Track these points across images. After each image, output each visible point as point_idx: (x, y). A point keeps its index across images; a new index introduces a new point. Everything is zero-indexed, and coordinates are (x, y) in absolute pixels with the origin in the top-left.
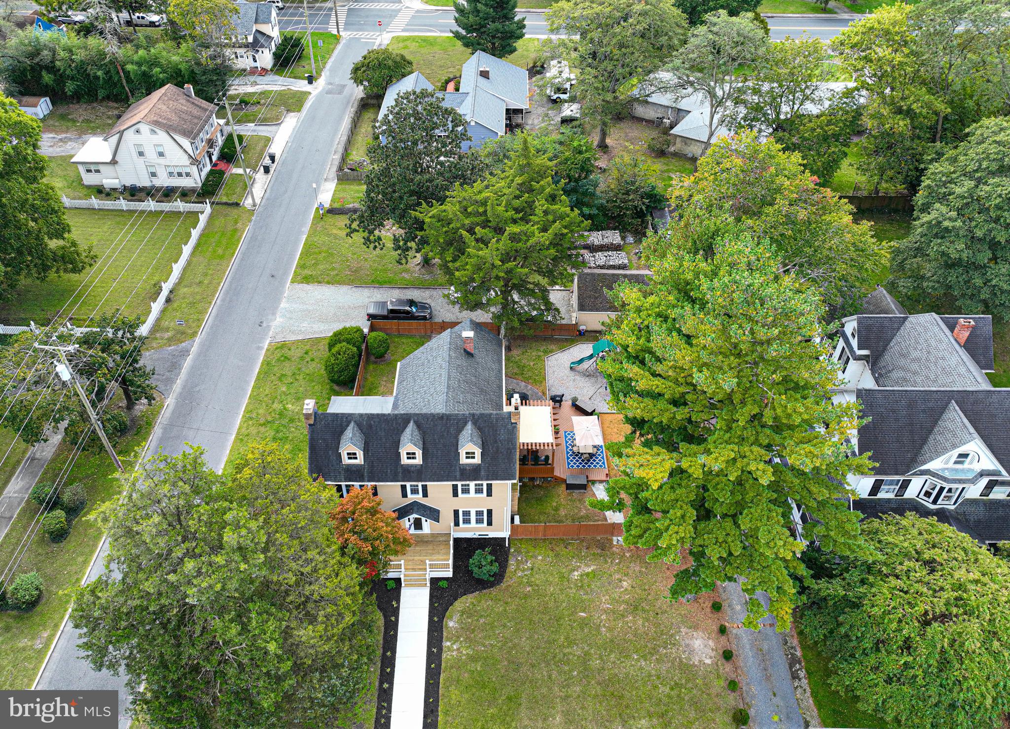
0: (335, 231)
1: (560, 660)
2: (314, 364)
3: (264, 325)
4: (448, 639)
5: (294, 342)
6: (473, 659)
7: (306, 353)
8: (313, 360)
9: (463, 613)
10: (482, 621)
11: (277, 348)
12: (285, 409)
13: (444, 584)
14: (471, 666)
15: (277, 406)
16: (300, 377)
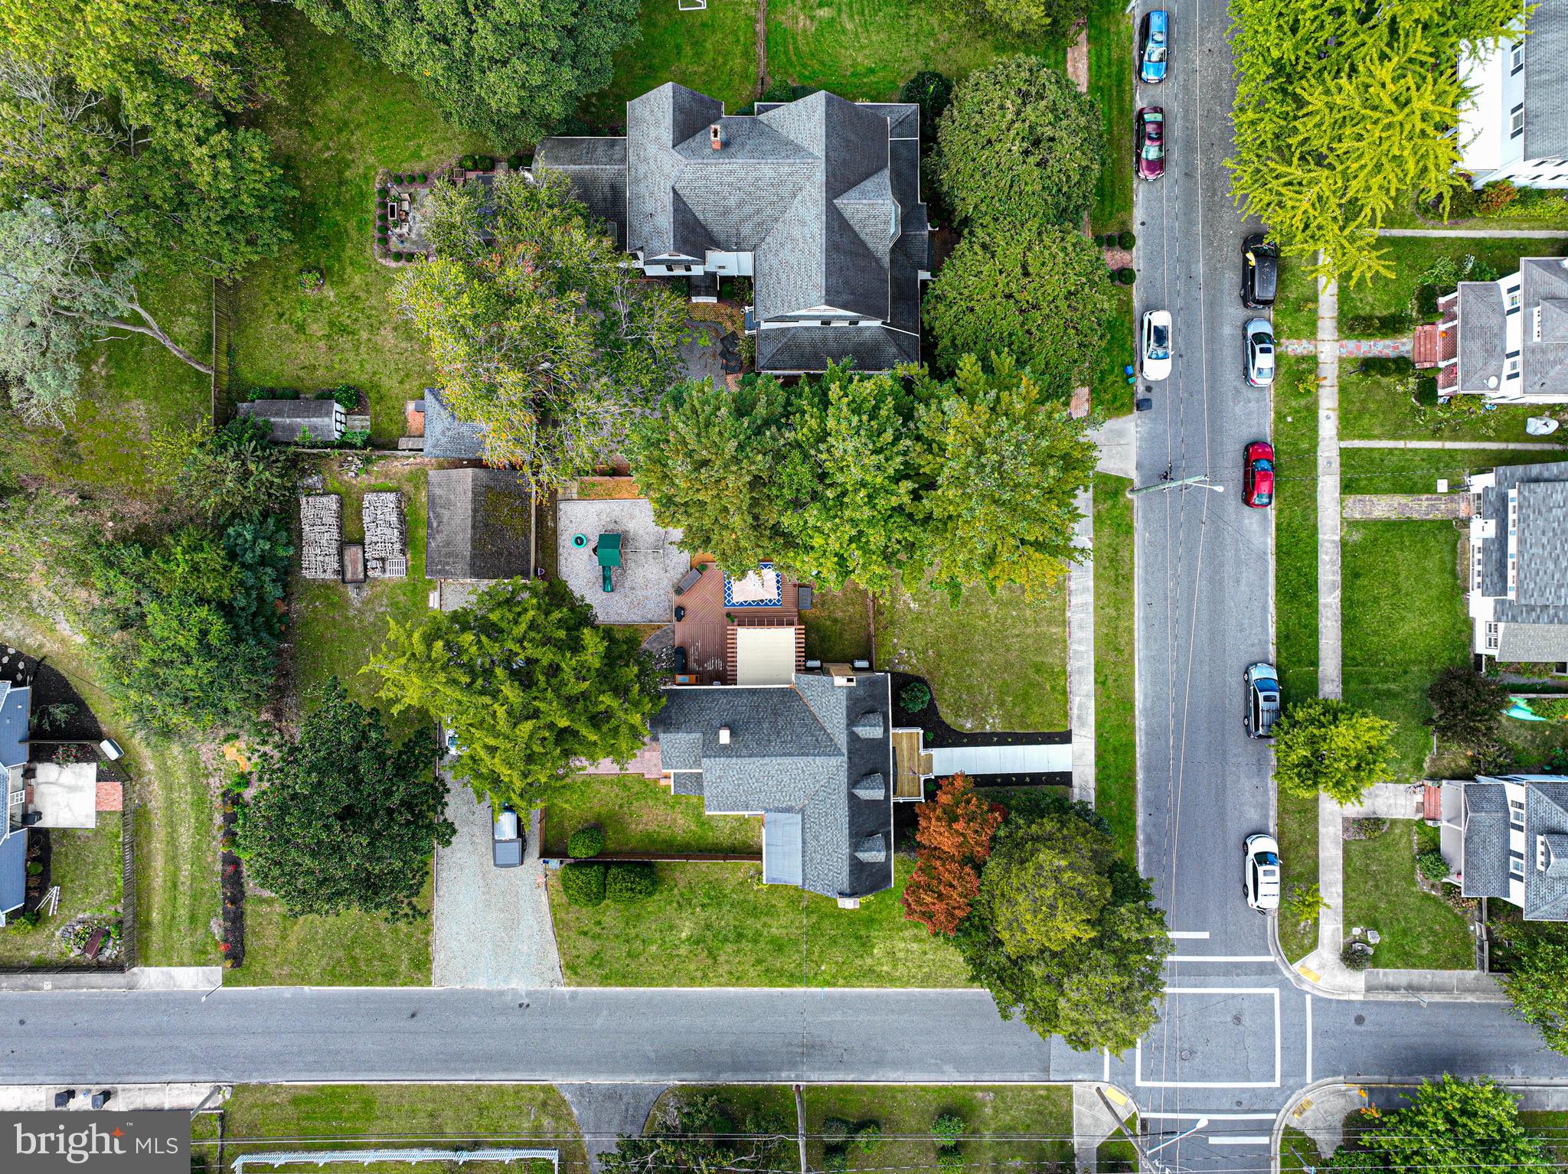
0: (292, 945)
1: (1003, 625)
2: (607, 920)
3: (526, 1001)
4: (984, 727)
5: (563, 953)
6: (1002, 704)
7: (585, 934)
8: (599, 923)
9: (957, 715)
10: (964, 697)
11: (576, 973)
12: (688, 940)
13: (931, 736)
14: (1010, 706)
15: (683, 951)
16: (633, 932)
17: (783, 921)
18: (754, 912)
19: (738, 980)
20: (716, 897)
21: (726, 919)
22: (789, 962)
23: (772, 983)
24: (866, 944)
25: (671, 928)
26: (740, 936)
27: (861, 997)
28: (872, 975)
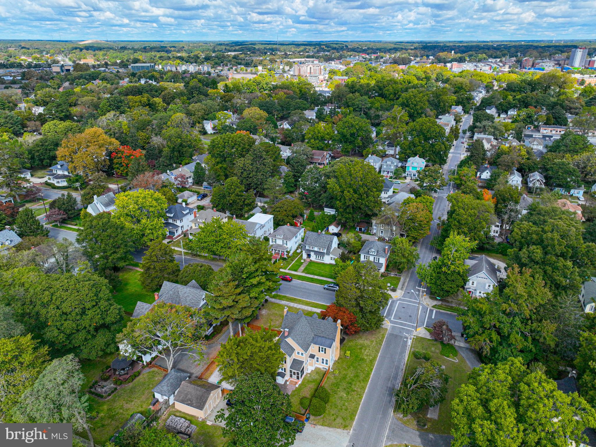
3: (352, 444)
5: (339, 428)
7: (335, 419)
11: (347, 426)
12: (347, 395)
15: (350, 397)
16: (339, 407)
17: (350, 373)
18: (344, 378)
19: (364, 388)
20: (337, 385)
21: (344, 384)
22: (362, 376)
23: (368, 381)
24: (362, 359)
25: (342, 397)
26: (350, 383)
27: (377, 365)
28: (372, 362)
